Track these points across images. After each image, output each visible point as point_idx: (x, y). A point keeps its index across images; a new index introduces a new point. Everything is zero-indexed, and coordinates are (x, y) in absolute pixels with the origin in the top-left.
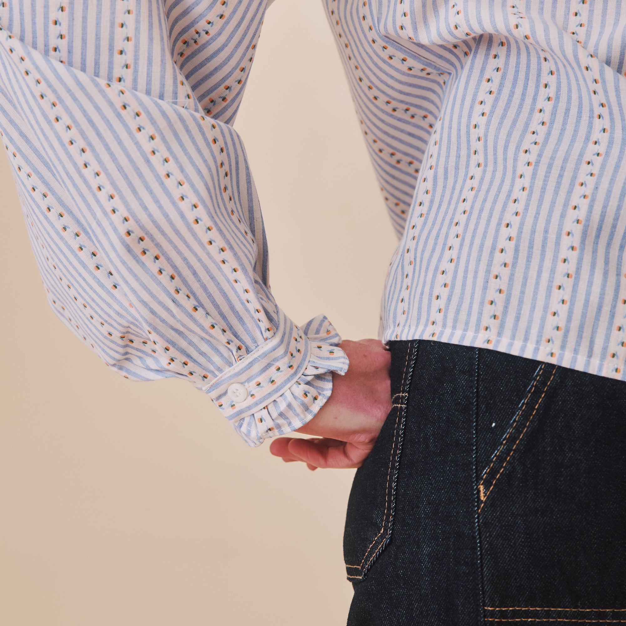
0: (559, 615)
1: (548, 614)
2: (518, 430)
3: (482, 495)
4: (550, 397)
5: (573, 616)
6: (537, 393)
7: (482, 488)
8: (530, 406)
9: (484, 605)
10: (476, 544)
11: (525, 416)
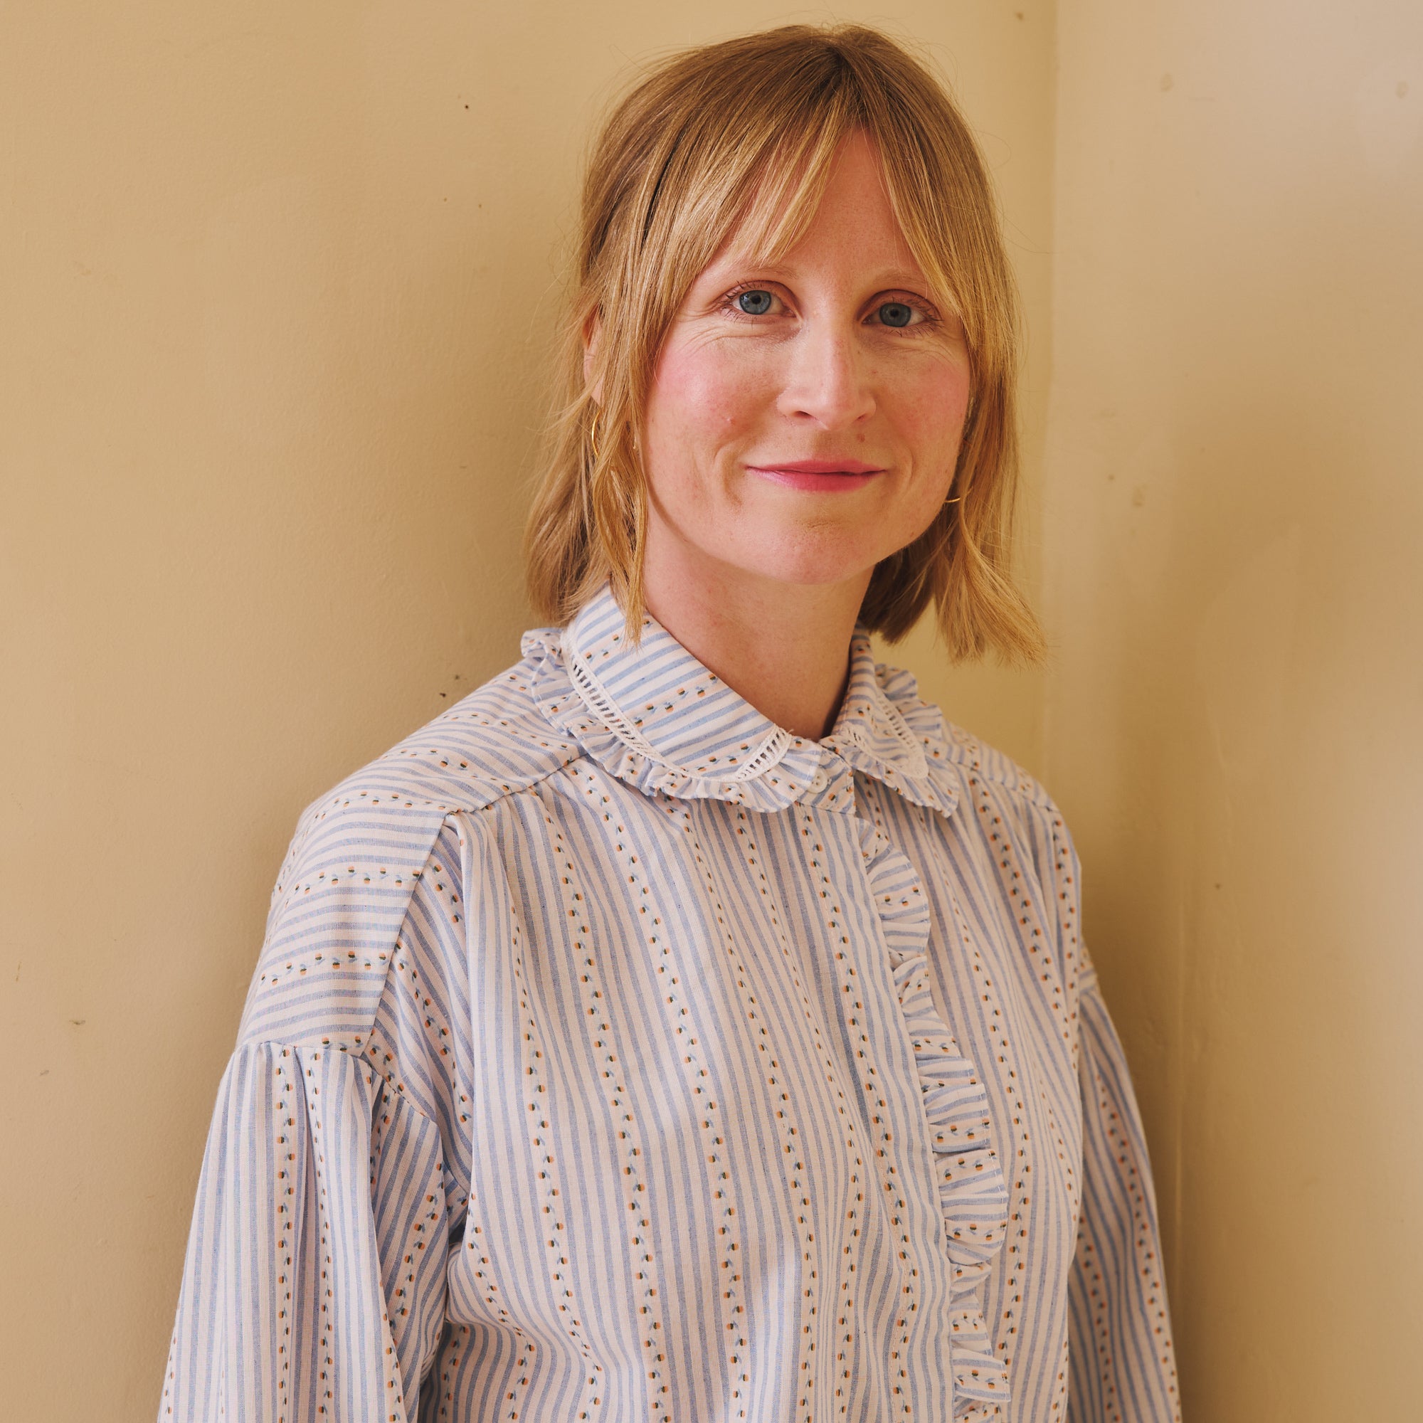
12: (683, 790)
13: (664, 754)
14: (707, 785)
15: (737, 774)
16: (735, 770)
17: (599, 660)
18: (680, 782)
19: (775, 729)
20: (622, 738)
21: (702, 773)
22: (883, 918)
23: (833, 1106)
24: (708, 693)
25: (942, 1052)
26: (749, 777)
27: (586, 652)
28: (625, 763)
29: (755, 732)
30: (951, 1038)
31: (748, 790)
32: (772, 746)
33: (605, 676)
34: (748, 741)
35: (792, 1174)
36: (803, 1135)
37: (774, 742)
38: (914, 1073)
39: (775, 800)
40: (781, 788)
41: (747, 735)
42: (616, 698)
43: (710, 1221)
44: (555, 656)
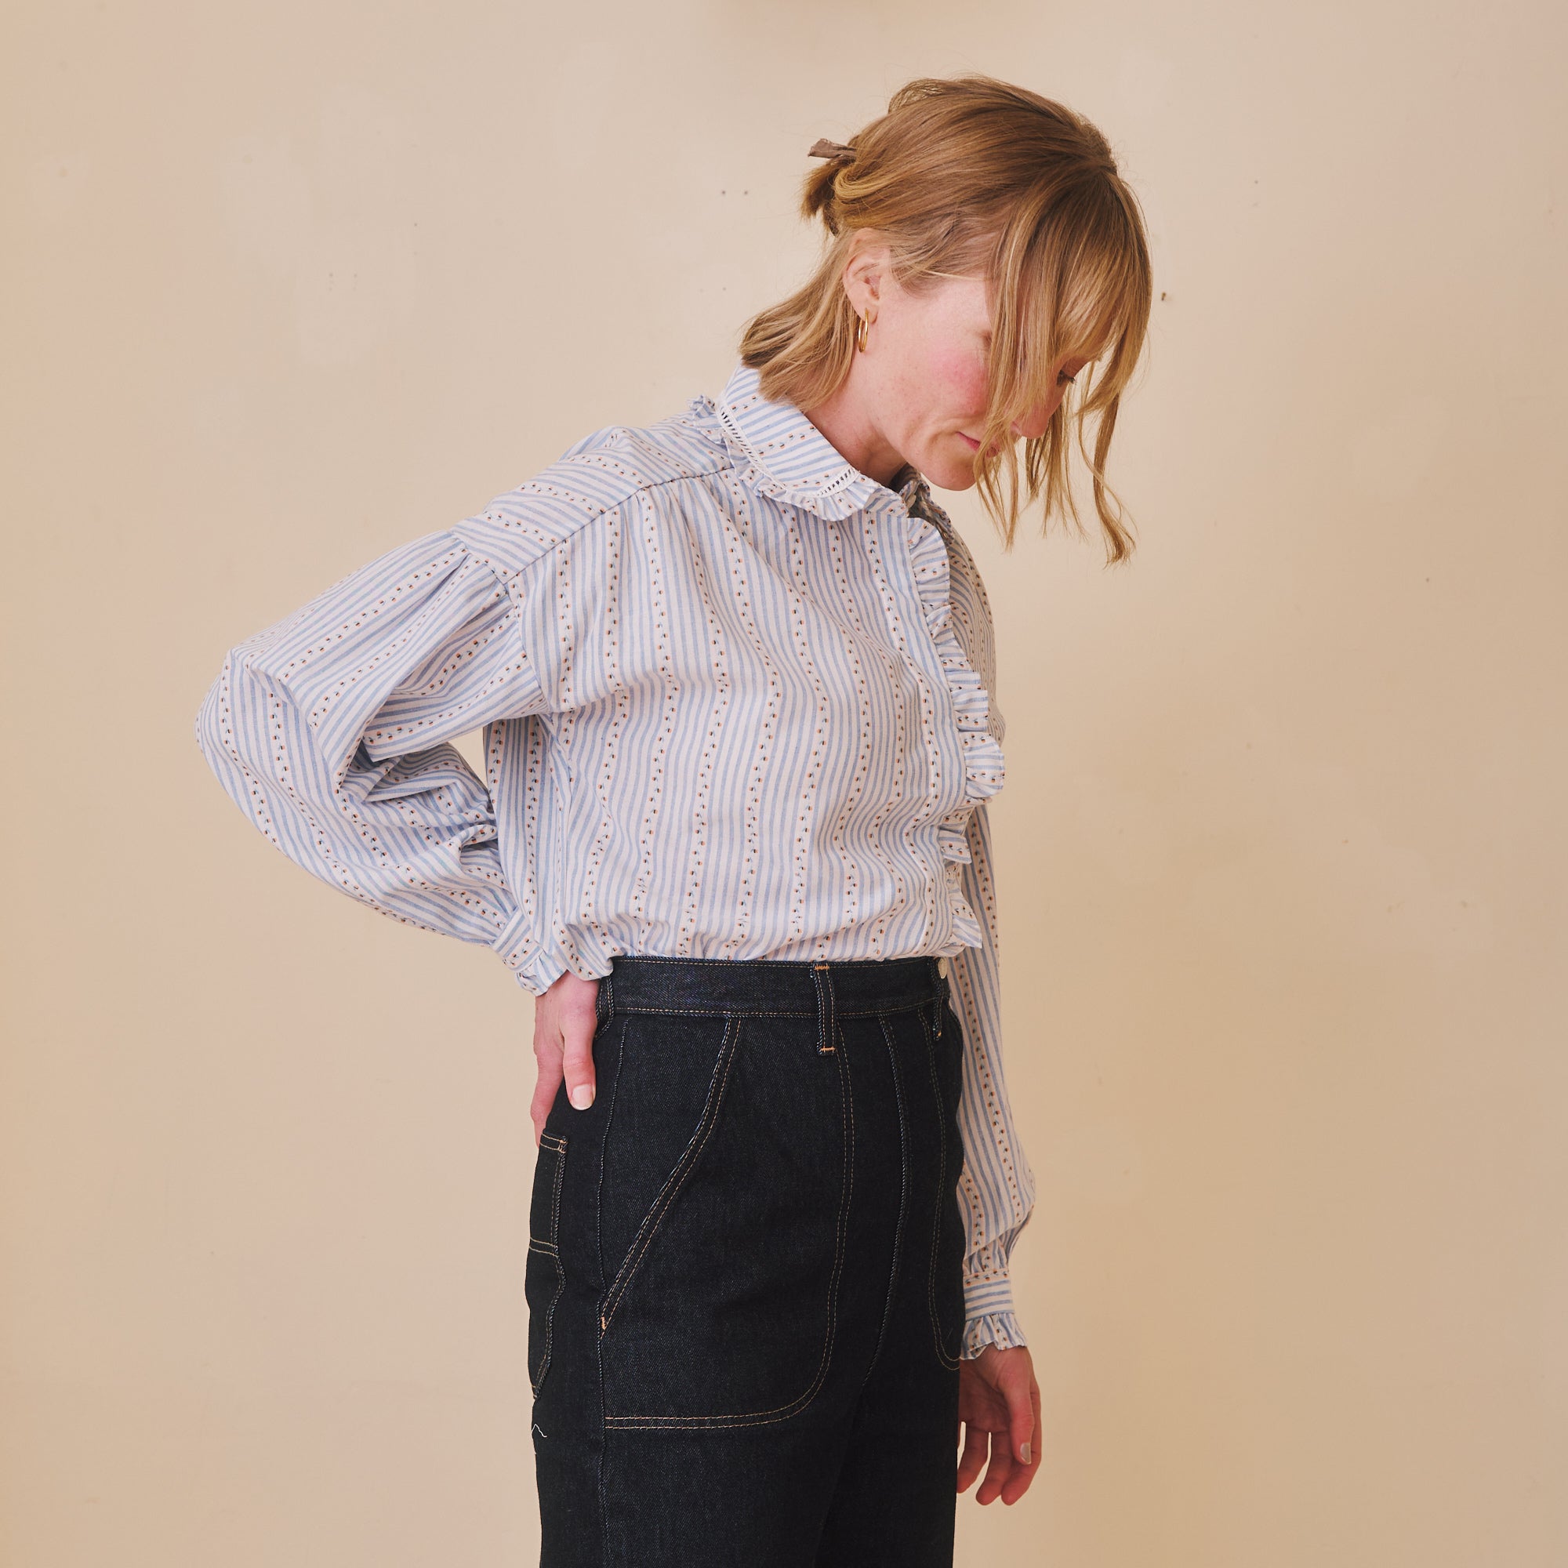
0: (666, 1423)
1: (656, 1423)
2: (628, 1271)
3: (603, 1325)
4: (655, 1243)
5: (678, 1423)
6: (644, 1239)
7: (603, 1319)
8: (638, 1251)
9: (605, 1416)
10: (598, 1364)
11: (634, 1259)
12: (777, 496)
13: (773, 473)
14: (793, 497)
15: (818, 492)
16: (817, 489)
17: (741, 411)
18: (777, 491)
19: (849, 467)
20: (750, 459)
21: (795, 488)
22: (918, 583)
23: (891, 693)
24: (807, 438)
25: (960, 667)
26: (825, 495)
27: (732, 405)
28: (748, 472)
29: (834, 466)
30: (965, 658)
31: (820, 503)
32: (844, 477)
33: (743, 422)
34: (828, 472)
35: (864, 729)
36: (872, 706)
37: (846, 475)
38: (943, 679)
39: (837, 514)
40: (843, 506)
41: (828, 468)
42: (748, 436)
43: (810, 746)
44: (709, 406)
